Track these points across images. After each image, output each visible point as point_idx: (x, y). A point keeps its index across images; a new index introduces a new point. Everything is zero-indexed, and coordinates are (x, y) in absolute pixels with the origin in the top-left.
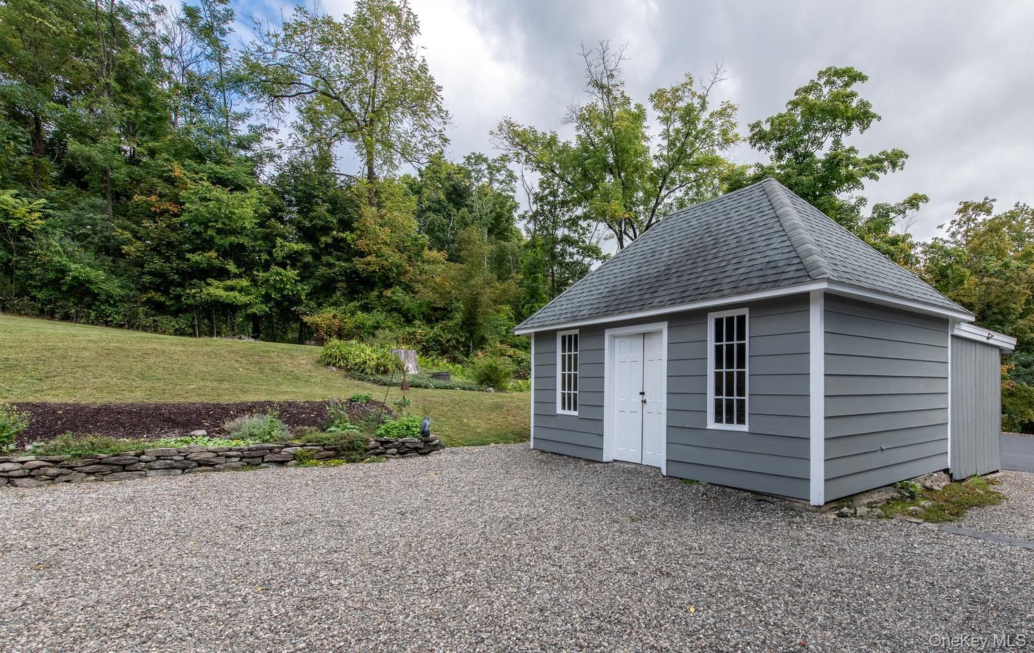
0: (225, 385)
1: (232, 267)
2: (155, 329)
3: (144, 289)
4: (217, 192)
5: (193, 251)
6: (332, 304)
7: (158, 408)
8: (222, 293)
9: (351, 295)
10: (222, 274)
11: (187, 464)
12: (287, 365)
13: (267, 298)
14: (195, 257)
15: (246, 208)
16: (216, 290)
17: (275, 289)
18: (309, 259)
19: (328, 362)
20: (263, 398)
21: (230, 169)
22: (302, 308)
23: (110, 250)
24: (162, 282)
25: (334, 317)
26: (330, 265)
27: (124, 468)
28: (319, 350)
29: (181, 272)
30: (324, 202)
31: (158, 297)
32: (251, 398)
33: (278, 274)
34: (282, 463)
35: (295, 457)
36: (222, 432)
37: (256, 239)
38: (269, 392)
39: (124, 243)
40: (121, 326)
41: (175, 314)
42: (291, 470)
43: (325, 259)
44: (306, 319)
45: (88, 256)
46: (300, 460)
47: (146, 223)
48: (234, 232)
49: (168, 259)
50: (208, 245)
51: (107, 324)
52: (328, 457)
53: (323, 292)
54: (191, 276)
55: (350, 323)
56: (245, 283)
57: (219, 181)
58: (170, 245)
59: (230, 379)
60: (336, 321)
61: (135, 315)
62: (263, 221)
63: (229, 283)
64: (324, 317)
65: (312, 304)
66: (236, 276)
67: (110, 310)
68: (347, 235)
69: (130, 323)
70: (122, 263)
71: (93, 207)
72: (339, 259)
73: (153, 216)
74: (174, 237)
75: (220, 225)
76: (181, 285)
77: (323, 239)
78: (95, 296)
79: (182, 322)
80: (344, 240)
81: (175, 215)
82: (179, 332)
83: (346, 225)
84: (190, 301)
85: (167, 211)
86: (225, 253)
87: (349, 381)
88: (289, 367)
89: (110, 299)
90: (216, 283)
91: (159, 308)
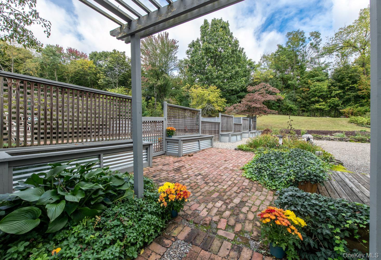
0: (329, 127)
1: (321, 100)
2: (303, 116)
3: (301, 107)
4: (318, 84)
5: (312, 98)
6: (349, 105)
7: (319, 131)
8: (319, 106)
9: (356, 102)
10: (318, 102)
11: (329, 139)
12: (340, 123)
13: (329, 106)
14: (312, 99)
15: (324, 86)
16: (317, 106)
17: (332, 103)
18: (342, 94)
19: (351, 122)
20: (338, 130)
21: (321, 77)
22: (339, 108)
23: (295, 100)
24: (305, 106)
25: (350, 109)
26: (349, 95)
27: (321, 139)
28: (349, 119)
29: (309, 103)
30: (347, 78)
31: (304, 109)
32: (335, 130)
33: (333, 100)
34: (346, 141)
35: (349, 140)
36: (332, 135)
37: (327, 92)
38: (338, 129)
39: (298, 99)
40: (296, 115)
41: (307, 112)
42: (349, 143)
43: (347, 93)
44: (341, 110)
45: (292, 103)
46: (350, 141)
47: (302, 94)
48: (322, 92)
49: (306, 101)
50: (315, 96)
51: (294, 115)
52: (356, 141)
53: (346, 102)
54: (311, 103)
55: (356, 110)
56: (324, 103)
57: (318, 81)
58: (307, 97)
59: (329, 126)
60: (351, 110)
61: (299, 113)
62: (329, 87)
63: (320, 104)
64: (347, 109)
65: (343, 106)
66: (322, 102)
67: (295, 112)
68: (355, 85)
69: (299, 115)
70: (297, 103)
71: (292, 93)
72: (351, 92)
73: (304, 92)
74: (308, 96)
75: (318, 91)
76: (308, 106)
77: (346, 88)
78: (292, 110)
79: (308, 114)
80: (354, 87)
81: (308, 91)
82: (308, 116)
83: (355, 82)
84: (311, 109)
85: (307, 90)
86: (319, 97)
87: (358, 127)
88: (341, 124)
89: (295, 110)
90: (317, 104)
91: (303, 111)
